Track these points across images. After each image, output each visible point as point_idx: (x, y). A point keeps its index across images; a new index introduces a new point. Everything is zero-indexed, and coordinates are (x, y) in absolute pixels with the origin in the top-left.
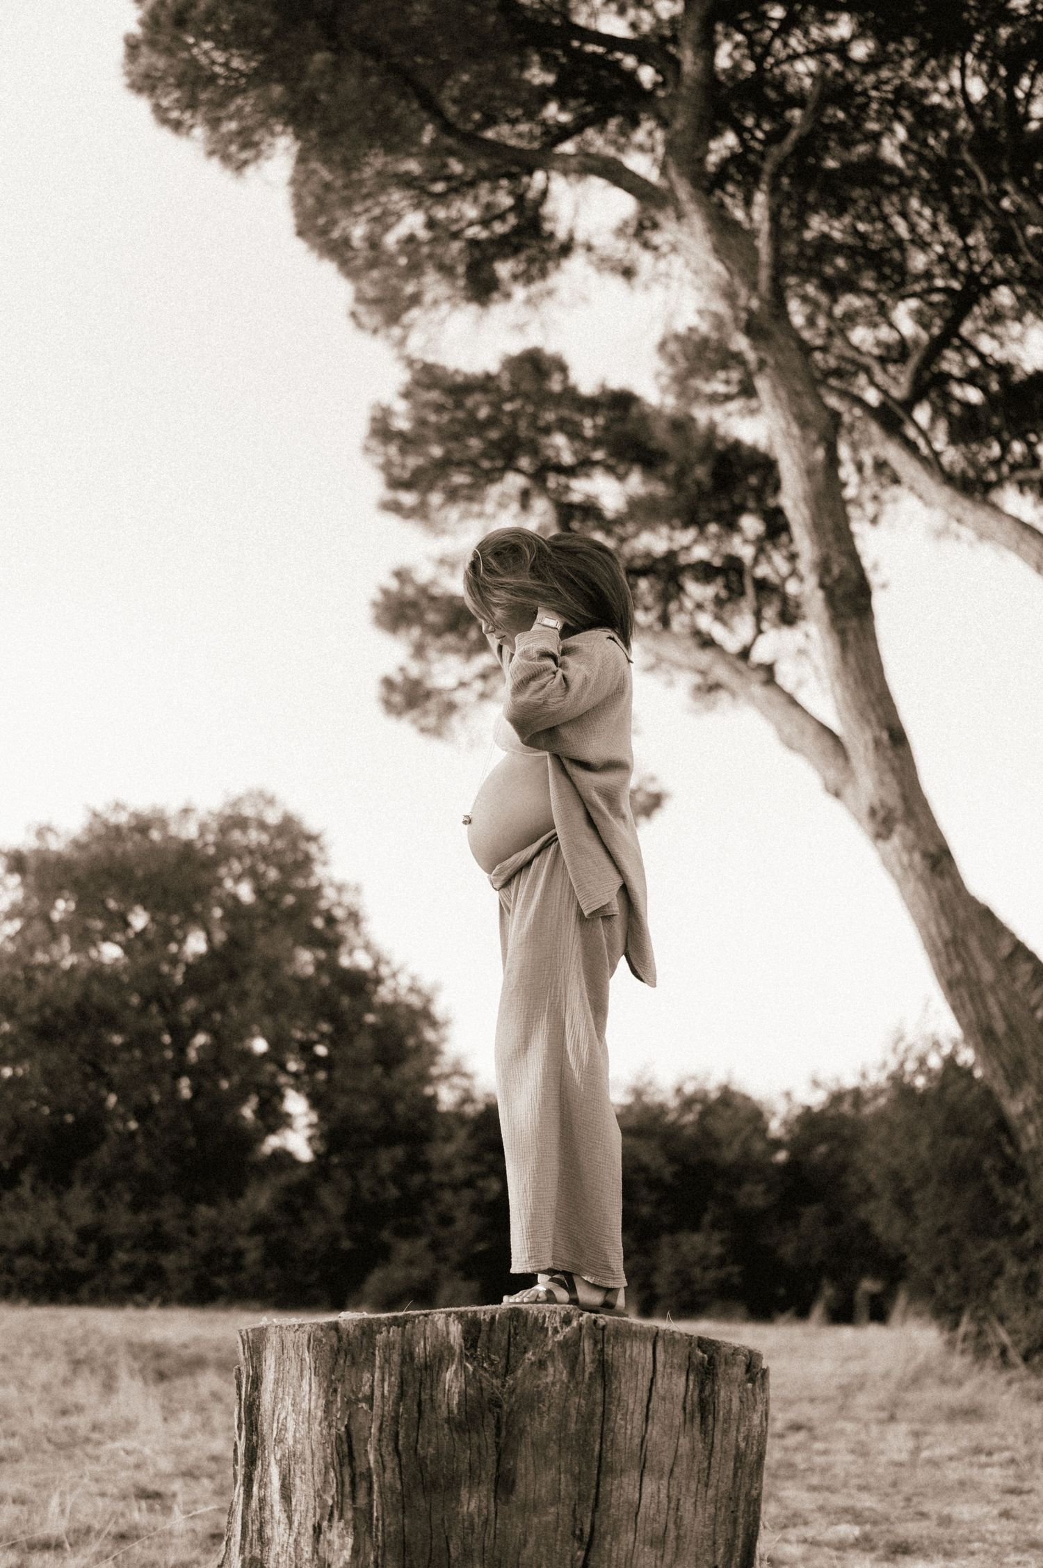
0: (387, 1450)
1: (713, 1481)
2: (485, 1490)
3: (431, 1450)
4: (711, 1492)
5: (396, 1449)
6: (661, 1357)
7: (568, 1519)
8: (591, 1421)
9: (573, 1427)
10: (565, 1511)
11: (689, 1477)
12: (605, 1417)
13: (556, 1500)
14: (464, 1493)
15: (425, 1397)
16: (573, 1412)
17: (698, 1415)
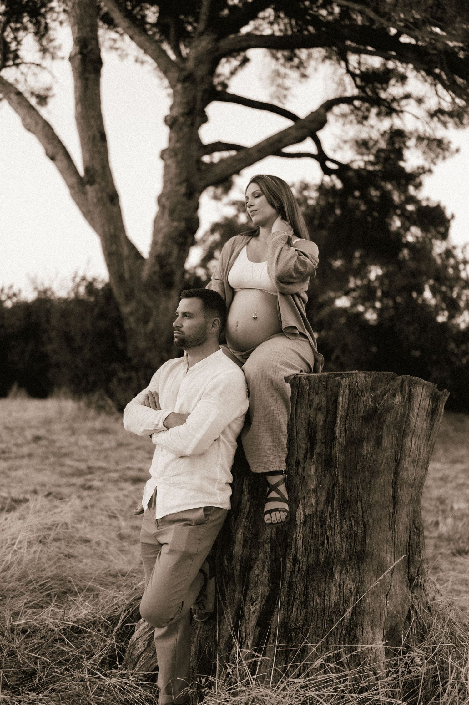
0: (342, 429)
1: (431, 438)
2: (372, 444)
3: (356, 429)
4: (430, 443)
5: (345, 429)
6: (424, 393)
7: (394, 454)
8: (404, 417)
9: (398, 419)
10: (393, 451)
11: (423, 438)
12: (408, 416)
13: (391, 447)
14: (365, 444)
15: (355, 407)
16: (399, 413)
17: (430, 414)
